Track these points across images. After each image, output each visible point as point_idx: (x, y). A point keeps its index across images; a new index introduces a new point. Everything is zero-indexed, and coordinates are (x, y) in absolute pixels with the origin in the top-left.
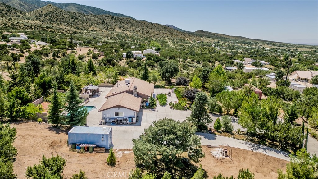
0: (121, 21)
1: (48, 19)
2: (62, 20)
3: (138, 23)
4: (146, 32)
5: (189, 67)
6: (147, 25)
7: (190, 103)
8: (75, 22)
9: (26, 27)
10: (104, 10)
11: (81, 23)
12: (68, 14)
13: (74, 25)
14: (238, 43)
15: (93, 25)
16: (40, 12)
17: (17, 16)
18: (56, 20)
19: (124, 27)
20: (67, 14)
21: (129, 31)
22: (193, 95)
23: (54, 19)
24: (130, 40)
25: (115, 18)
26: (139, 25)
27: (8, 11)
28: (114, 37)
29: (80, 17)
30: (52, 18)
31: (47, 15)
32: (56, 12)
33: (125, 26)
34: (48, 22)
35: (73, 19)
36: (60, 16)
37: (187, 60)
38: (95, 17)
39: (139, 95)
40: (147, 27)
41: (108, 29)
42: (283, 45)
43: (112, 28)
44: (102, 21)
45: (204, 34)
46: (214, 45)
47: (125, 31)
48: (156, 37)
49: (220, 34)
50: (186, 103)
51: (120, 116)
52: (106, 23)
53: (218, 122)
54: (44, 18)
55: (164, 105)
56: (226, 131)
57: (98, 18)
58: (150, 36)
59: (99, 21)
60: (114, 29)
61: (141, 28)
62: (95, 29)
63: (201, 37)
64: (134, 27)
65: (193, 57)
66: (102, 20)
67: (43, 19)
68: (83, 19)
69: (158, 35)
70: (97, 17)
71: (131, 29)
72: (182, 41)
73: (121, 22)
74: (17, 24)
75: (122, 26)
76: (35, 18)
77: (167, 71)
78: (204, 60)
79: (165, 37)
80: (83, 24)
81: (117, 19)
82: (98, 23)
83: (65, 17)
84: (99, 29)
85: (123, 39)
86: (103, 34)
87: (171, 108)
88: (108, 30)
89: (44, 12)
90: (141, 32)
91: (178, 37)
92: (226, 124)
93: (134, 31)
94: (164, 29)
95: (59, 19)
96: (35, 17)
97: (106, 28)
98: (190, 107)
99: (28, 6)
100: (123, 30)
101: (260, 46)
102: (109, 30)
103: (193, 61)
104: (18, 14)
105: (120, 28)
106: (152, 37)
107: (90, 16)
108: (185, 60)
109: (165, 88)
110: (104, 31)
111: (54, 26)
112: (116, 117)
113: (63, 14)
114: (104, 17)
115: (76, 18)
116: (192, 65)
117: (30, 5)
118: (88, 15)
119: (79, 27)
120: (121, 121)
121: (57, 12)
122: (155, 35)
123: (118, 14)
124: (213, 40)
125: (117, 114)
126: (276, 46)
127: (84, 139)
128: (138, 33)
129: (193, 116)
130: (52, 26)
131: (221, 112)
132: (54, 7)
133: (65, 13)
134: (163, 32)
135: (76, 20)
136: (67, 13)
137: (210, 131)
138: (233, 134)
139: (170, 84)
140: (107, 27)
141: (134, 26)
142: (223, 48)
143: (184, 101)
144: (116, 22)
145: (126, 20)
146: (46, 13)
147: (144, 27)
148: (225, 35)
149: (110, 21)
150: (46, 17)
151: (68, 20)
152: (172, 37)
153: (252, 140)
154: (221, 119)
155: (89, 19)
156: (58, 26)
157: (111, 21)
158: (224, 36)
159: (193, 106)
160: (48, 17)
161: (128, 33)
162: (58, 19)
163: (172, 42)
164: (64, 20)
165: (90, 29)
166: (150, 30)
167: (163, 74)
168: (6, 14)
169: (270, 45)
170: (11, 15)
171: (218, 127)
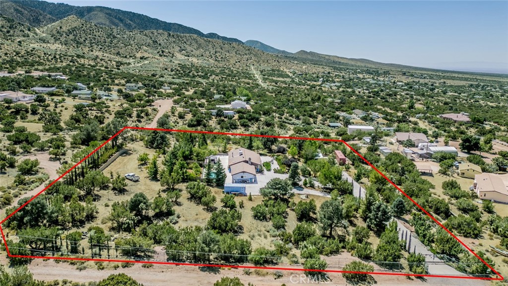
0: (181, 39)
1: (71, 40)
2: (93, 41)
3: (207, 43)
4: (222, 58)
5: (287, 124)
6: (222, 45)
7: (288, 168)
8: (113, 44)
9: (47, 56)
10: (150, 18)
11: (123, 45)
12: (102, 31)
13: (112, 49)
14: (359, 73)
15: (140, 48)
16: (59, 28)
17: (24, 36)
18: (85, 41)
19: (187, 50)
20: (100, 32)
21: (194, 56)
22: (290, 163)
23: (80, 39)
24: (200, 73)
25: (173, 36)
26: (210, 46)
27: (10, 28)
28: (176, 69)
29: (118, 34)
30: (77, 38)
31: (69, 32)
32: (82, 27)
33: (189, 49)
34: (73, 45)
35: (110, 39)
36: (90, 34)
37: (284, 116)
38: (141, 33)
39: (252, 164)
40: (222, 49)
41: (164, 54)
42: (425, 75)
43: (169, 53)
44: (153, 41)
45: (309, 57)
46: (322, 79)
47: (189, 56)
48: (237, 67)
49: (333, 56)
50: (285, 169)
51: (244, 178)
52: (160, 44)
53: (306, 181)
54: (66, 37)
55: (269, 170)
56: (311, 186)
57: (147, 36)
58: (227, 64)
59: (149, 41)
60: (173, 54)
61: (213, 52)
62: (146, 55)
63: (304, 63)
64: (201, 50)
65: (291, 110)
66: (153, 39)
67: (64, 39)
68: (124, 38)
69: (239, 62)
70: (145, 35)
71: (198, 52)
72: (276, 72)
73: (183, 42)
74: (33, 52)
75: (184, 48)
76: (52, 38)
77: (268, 140)
78: (304, 115)
79: (249, 67)
80: (127, 48)
81: (175, 36)
82: (147, 44)
83: (97, 36)
84: (151, 55)
85: (189, 72)
86: (159, 64)
87: (275, 172)
88: (164, 56)
89: (64, 29)
90: (214, 57)
91: (269, 65)
92: (310, 182)
93: (202, 56)
94: (247, 52)
95: (89, 39)
96: (52, 36)
97: (161, 52)
98: (288, 171)
99: (28, 12)
100: (186, 54)
101: (391, 77)
102: (166, 56)
103: (291, 116)
104: (26, 33)
105: (180, 51)
106: (231, 66)
107: (134, 33)
108: (282, 116)
109: (267, 155)
110: (159, 58)
111: (86, 53)
112: (242, 179)
113: (94, 32)
114: (156, 34)
115: (114, 37)
116: (290, 122)
117: (32, 10)
118: (131, 31)
119: (120, 51)
120: (245, 181)
121: (84, 27)
122: (235, 63)
123: (173, 23)
124: (323, 68)
125: (242, 177)
126: (415, 77)
127: (232, 190)
128: (210, 60)
129: (290, 177)
130: (83, 53)
131: (310, 175)
132: (79, 20)
133: (97, 30)
134: (247, 57)
135: (115, 41)
136: (100, 30)
137: (300, 187)
138: (315, 188)
139: (271, 151)
140: (163, 52)
141: (203, 48)
142: (334, 84)
143: (284, 168)
144: (174, 42)
145: (190, 38)
146: (69, 30)
147: (217, 50)
148: (341, 58)
149: (165, 40)
150: (68, 36)
151: (102, 40)
152: (260, 65)
153: (325, 191)
154: (307, 179)
155: (133, 38)
156: (92, 53)
157: (167, 40)
158: (340, 60)
159: (290, 171)
160: (71, 37)
161: (195, 60)
162: (86, 39)
163: (261, 76)
164: (96, 40)
165: (139, 55)
166: (228, 54)
167: (264, 143)
168: (8, 32)
169: (407, 76)
170: (15, 33)
171: (305, 184)
